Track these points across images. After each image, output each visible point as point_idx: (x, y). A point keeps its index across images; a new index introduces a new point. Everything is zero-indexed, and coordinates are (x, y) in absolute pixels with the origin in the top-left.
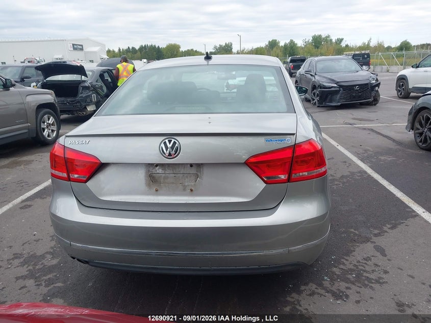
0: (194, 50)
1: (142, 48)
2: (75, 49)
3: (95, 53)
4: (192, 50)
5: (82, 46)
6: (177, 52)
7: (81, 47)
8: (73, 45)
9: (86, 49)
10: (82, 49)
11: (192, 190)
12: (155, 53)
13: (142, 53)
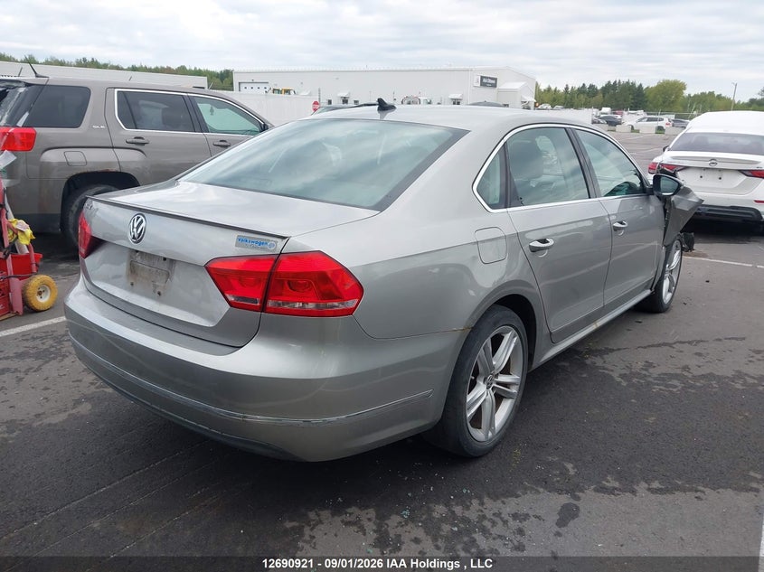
0: (716, 94)
1: (609, 88)
2: (483, 84)
3: (514, 91)
4: (711, 94)
5: (496, 79)
6: (676, 97)
7: (493, 82)
8: (482, 78)
9: (501, 85)
10: (494, 86)
11: (159, 293)
12: (631, 97)
13: (607, 96)
